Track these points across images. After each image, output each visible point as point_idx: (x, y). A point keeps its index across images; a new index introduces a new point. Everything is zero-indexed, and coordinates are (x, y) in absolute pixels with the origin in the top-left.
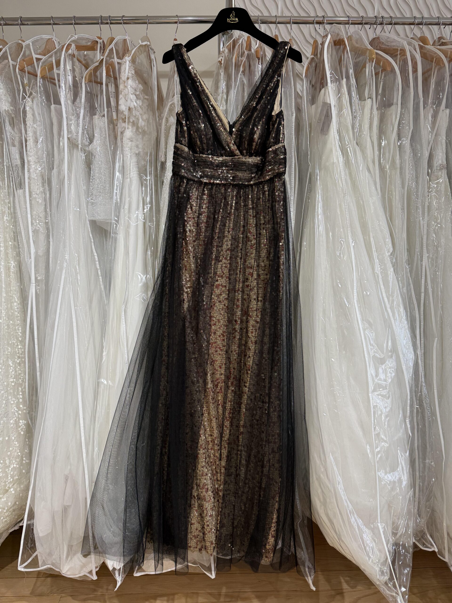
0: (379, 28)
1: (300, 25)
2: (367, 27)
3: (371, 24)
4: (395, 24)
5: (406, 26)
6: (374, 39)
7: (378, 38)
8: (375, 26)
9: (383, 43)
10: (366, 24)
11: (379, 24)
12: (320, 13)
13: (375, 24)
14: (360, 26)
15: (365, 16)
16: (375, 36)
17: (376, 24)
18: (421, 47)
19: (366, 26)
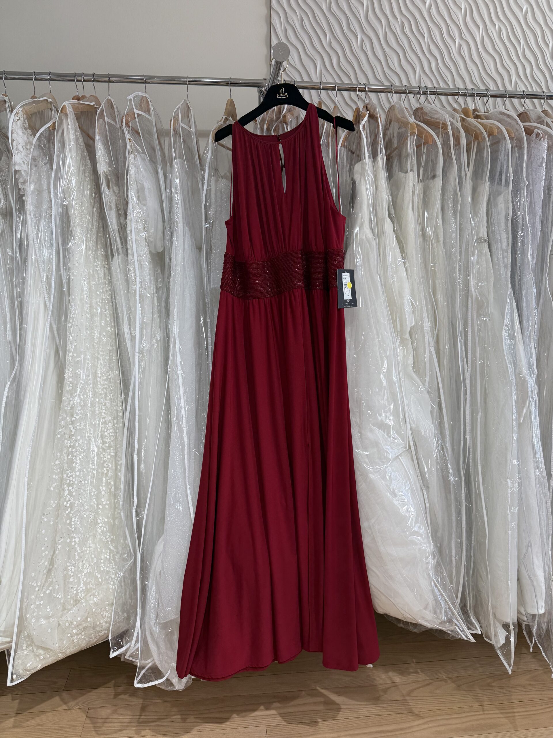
0: (423, 98)
1: (342, 92)
2: (411, 96)
3: (414, 94)
4: (439, 94)
5: (449, 97)
6: (417, 109)
7: (422, 108)
8: (419, 96)
9: (427, 114)
10: (410, 93)
11: (422, 94)
12: (363, 80)
13: (418, 93)
14: (403, 96)
15: (408, 85)
16: (419, 106)
17: (420, 94)
18: (463, 120)
19: (409, 95)
